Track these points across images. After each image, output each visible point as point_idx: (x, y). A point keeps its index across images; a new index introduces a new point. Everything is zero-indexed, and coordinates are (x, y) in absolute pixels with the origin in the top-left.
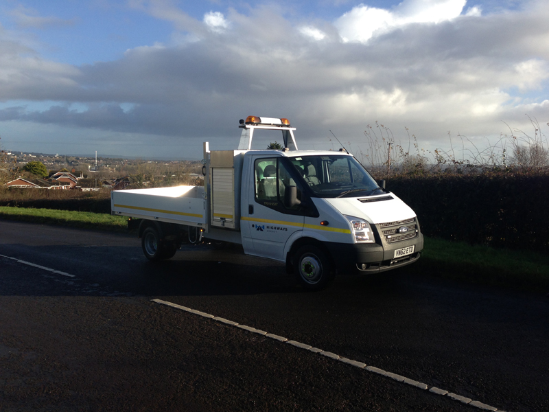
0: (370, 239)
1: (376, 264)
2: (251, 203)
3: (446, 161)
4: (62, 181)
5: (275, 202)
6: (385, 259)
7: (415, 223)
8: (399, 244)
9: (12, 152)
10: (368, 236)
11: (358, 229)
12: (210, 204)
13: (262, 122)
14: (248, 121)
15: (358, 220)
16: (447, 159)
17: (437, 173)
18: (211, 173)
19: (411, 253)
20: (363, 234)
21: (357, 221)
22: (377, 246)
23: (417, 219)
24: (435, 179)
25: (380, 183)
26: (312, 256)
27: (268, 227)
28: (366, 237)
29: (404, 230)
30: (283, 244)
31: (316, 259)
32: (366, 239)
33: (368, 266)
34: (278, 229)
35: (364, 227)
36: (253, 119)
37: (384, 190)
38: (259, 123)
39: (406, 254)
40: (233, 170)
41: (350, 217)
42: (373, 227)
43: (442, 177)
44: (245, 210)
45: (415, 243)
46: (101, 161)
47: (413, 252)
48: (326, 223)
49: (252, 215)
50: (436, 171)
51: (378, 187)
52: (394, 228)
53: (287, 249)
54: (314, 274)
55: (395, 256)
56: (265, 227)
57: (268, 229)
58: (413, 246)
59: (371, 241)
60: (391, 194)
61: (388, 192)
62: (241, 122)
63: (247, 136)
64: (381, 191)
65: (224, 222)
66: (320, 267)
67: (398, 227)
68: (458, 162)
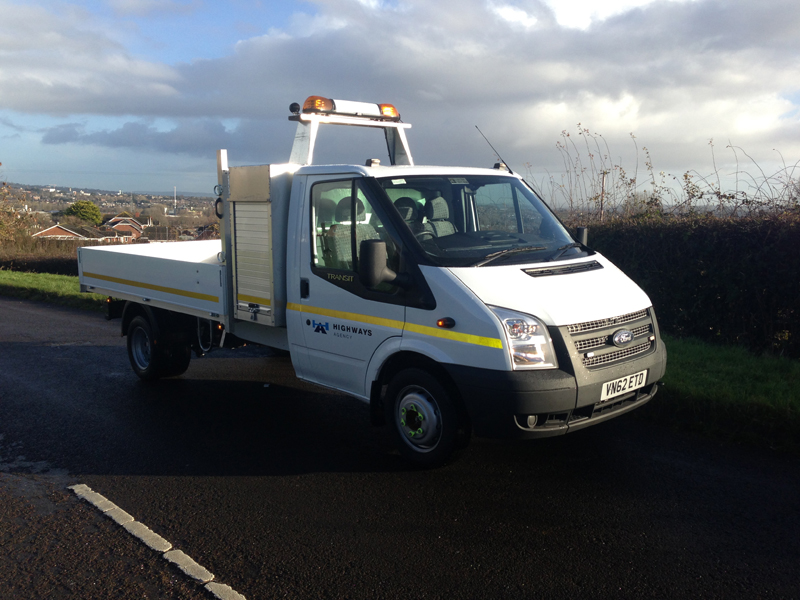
0: (547, 361)
1: (562, 416)
2: (304, 276)
3: (703, 194)
4: (120, 230)
5: (347, 273)
6: (580, 404)
7: (649, 321)
8: (613, 370)
9: (57, 188)
10: (541, 354)
11: (519, 338)
12: (232, 276)
13: (337, 111)
14: (307, 107)
15: (521, 317)
16: (705, 190)
17: (686, 215)
18: (232, 212)
19: (638, 387)
20: (532, 349)
21: (517, 319)
22: (561, 377)
23: (652, 311)
24: (684, 227)
25: (576, 234)
26: (421, 393)
27: (335, 326)
28: (540, 354)
29: (624, 338)
30: (365, 364)
31: (429, 400)
32: (540, 360)
33: (542, 419)
34: (355, 330)
35: (534, 333)
36: (318, 102)
37: (583, 248)
38: (331, 111)
39: (628, 390)
40: (269, 206)
41: (502, 311)
42: (554, 332)
43: (696, 222)
44: (294, 288)
45: (648, 366)
46: (183, 201)
47: (643, 385)
48: (449, 324)
49: (307, 300)
50: (685, 211)
51: (572, 241)
52: (602, 336)
53: (372, 376)
54: (425, 433)
55: (604, 397)
56: (331, 327)
57: (336, 331)
58: (645, 372)
59: (550, 366)
60: (598, 257)
61: (591, 253)
62: (294, 108)
63: (305, 137)
64: (578, 250)
65: (255, 313)
66: (438, 418)
67: (611, 332)
68: (725, 196)
